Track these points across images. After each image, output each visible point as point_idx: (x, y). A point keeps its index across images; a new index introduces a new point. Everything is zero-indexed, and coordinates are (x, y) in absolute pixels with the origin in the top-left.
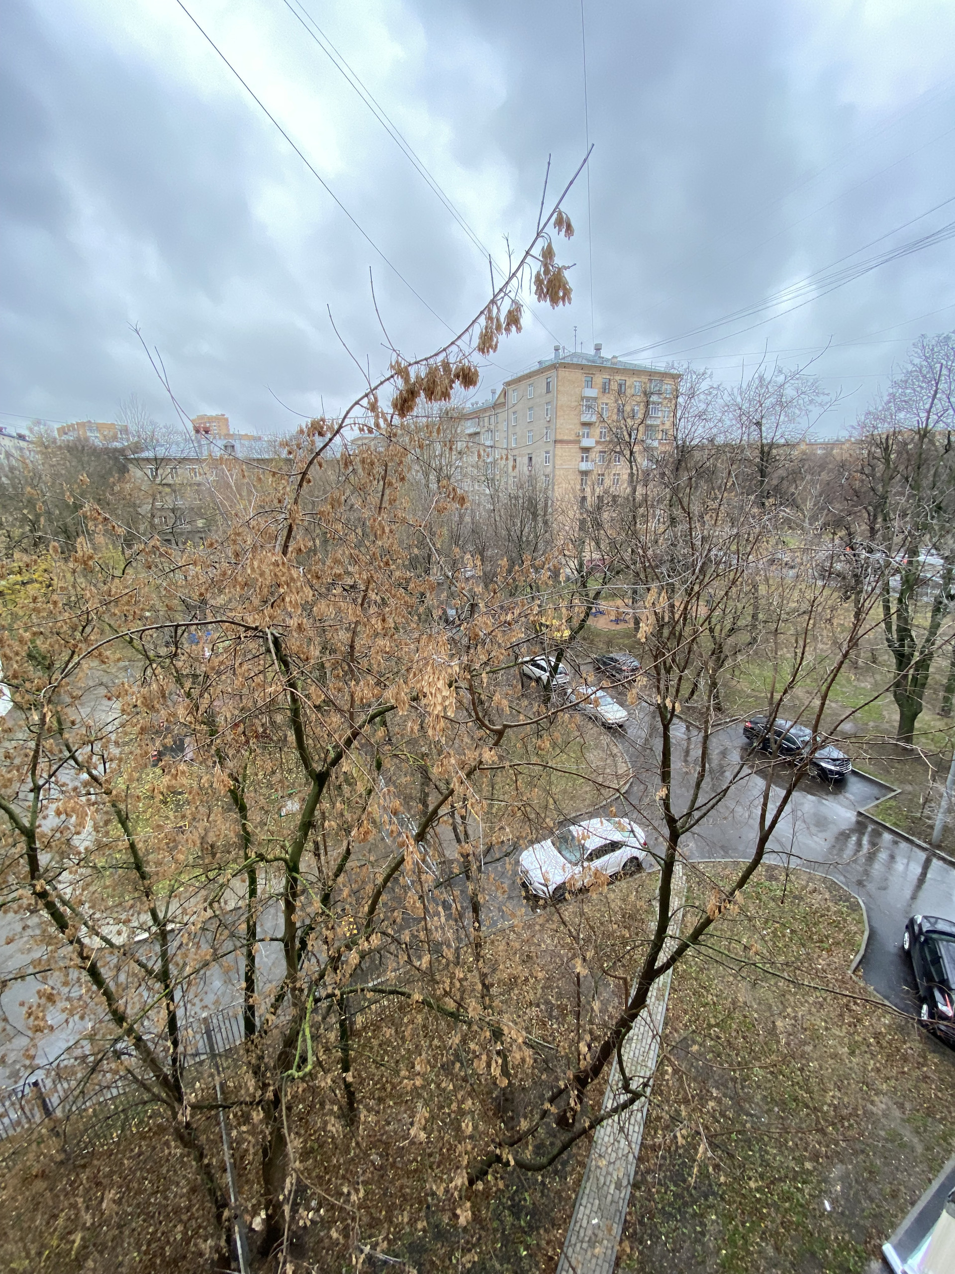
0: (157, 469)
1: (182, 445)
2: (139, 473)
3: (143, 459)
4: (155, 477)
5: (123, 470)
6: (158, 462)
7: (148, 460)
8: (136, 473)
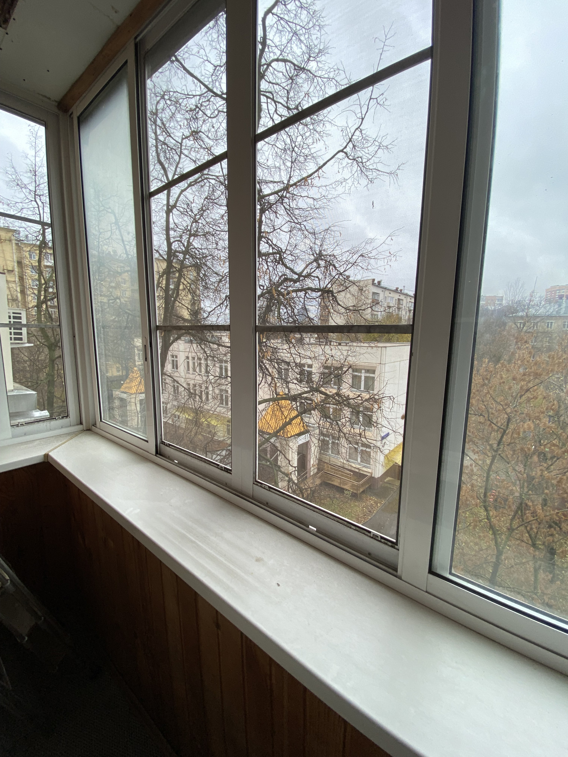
6: (527, 318)
7: (520, 317)
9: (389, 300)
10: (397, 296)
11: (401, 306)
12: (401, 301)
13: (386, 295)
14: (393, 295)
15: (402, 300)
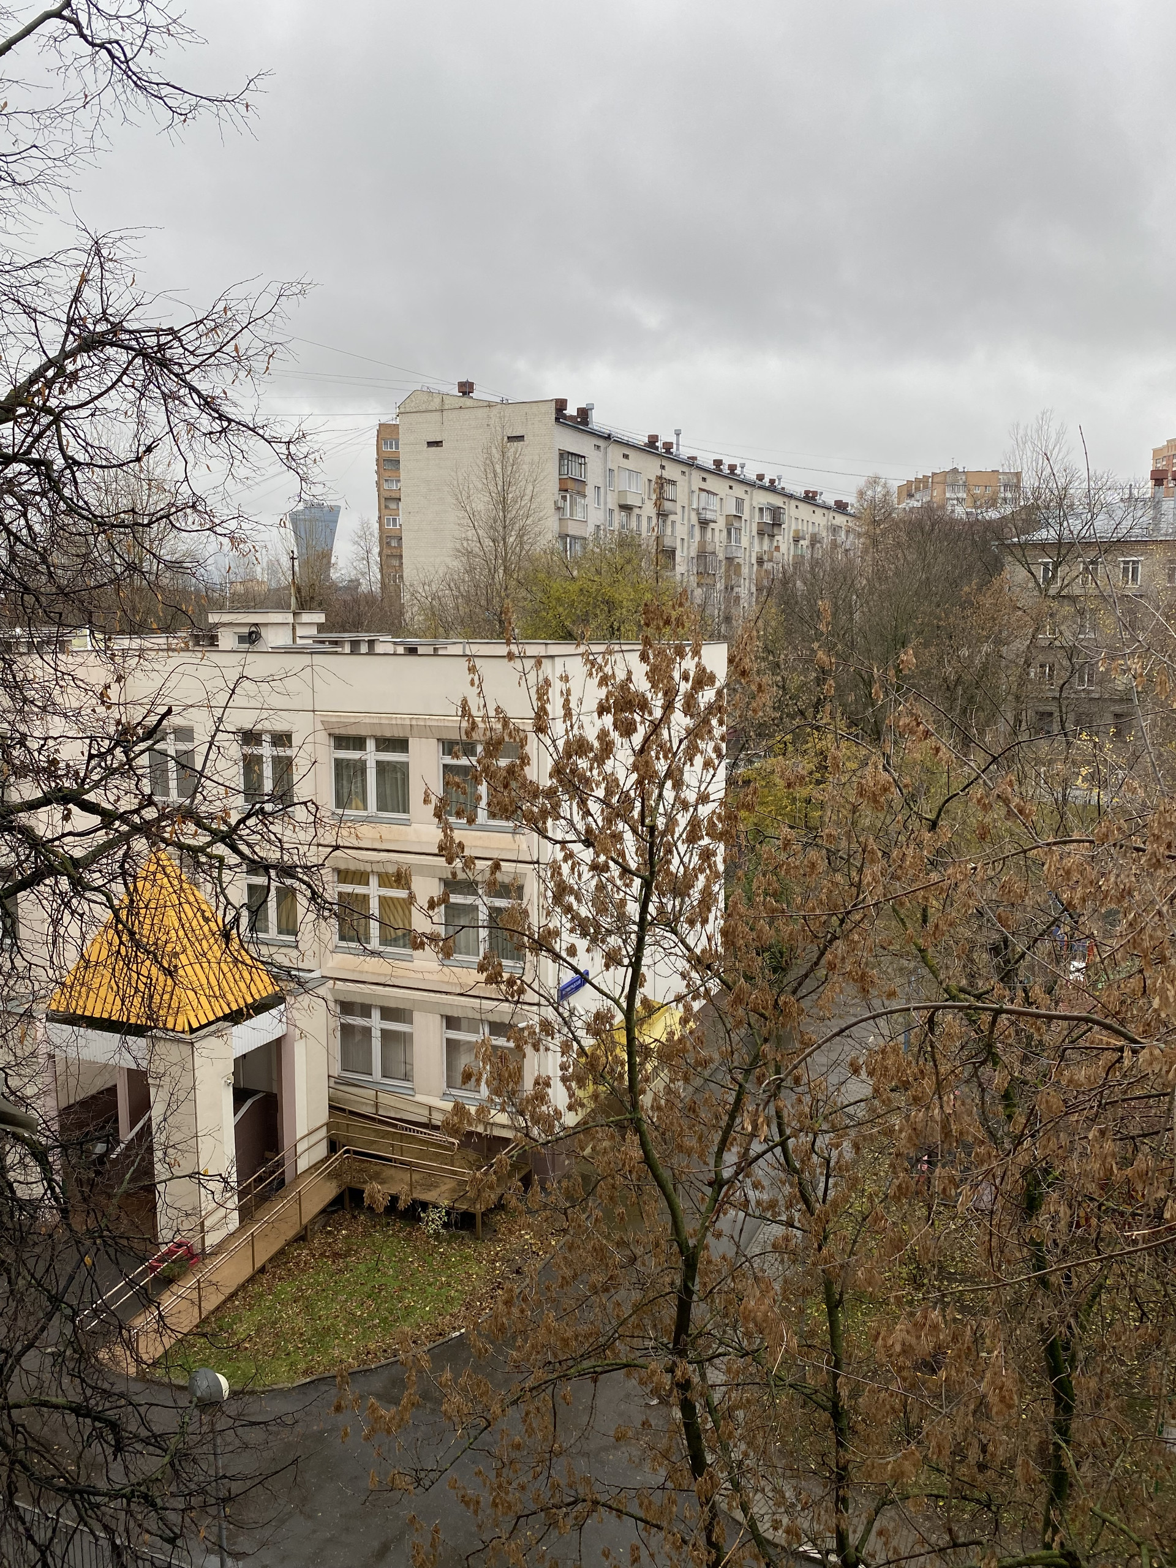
0: (1057, 565)
1: (1119, 514)
2: (1021, 573)
3: (1035, 545)
4: (1048, 581)
5: (994, 567)
6: (1063, 550)
7: (1043, 547)
8: (1015, 574)
9: (622, 482)
10: (651, 468)
11: (668, 505)
12: (668, 488)
13: (610, 466)
14: (637, 461)
15: (673, 483)
